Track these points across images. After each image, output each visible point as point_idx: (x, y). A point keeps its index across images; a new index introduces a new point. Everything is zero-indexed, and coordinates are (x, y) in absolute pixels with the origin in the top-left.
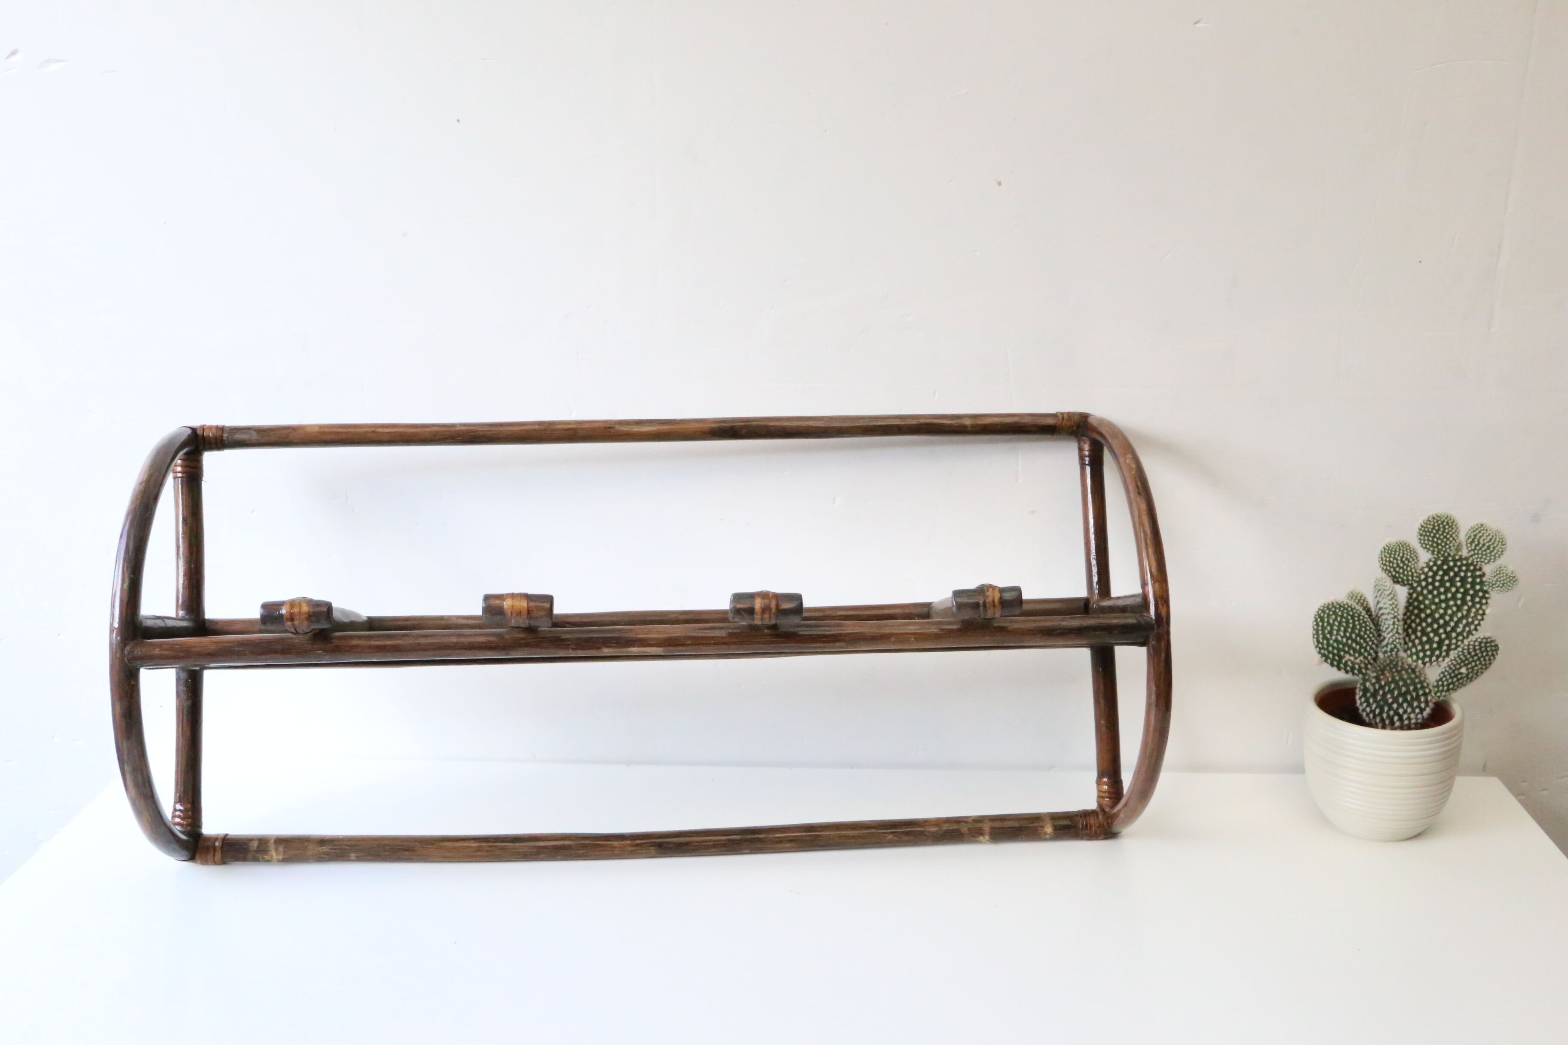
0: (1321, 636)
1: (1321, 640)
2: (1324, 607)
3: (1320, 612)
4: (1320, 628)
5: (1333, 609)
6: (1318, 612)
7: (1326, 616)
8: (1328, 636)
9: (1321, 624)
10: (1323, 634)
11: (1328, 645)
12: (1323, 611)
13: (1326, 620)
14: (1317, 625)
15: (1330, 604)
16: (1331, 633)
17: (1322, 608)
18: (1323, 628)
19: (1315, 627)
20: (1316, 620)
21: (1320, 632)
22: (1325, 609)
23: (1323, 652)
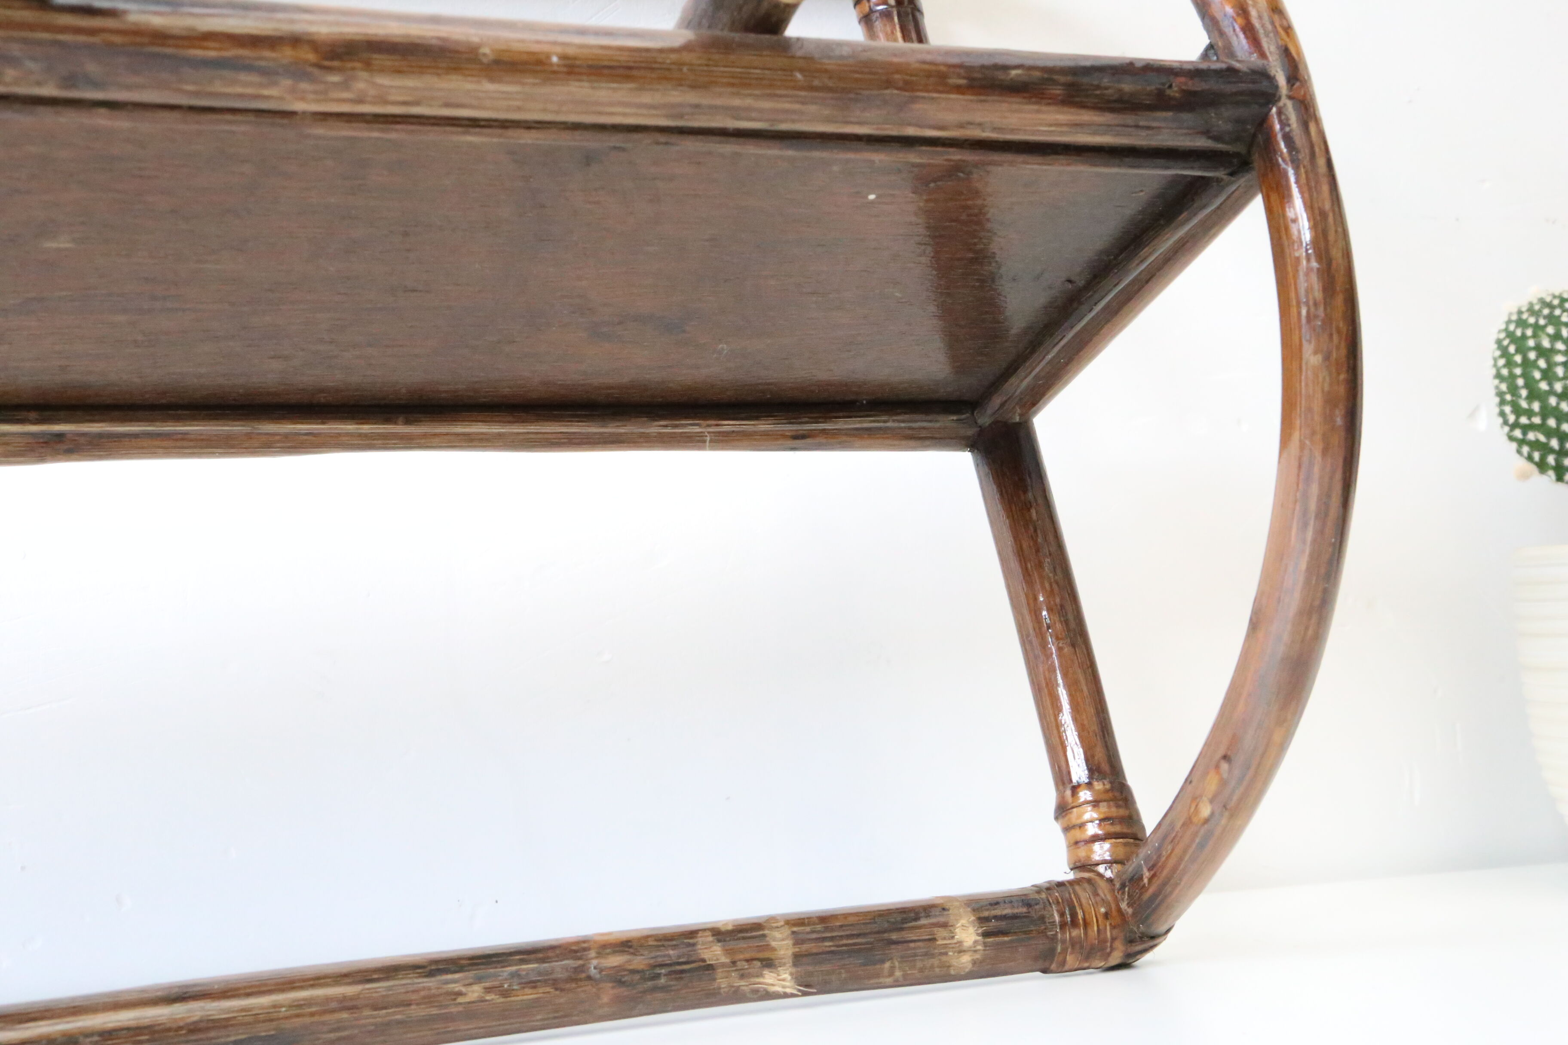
0: (1524, 393)
1: (1524, 404)
2: (1520, 312)
3: (1513, 328)
4: (1518, 371)
5: (1546, 311)
6: (1506, 330)
7: (1529, 332)
8: (1544, 386)
9: (1518, 359)
10: (1530, 384)
11: (1545, 413)
13: (1531, 342)
14: (1510, 364)
16: (1548, 375)
17: (1515, 317)
18: (1527, 364)
19: (1505, 372)
20: (1505, 353)
21: (1520, 382)
22: (1525, 316)
23: (1531, 436)
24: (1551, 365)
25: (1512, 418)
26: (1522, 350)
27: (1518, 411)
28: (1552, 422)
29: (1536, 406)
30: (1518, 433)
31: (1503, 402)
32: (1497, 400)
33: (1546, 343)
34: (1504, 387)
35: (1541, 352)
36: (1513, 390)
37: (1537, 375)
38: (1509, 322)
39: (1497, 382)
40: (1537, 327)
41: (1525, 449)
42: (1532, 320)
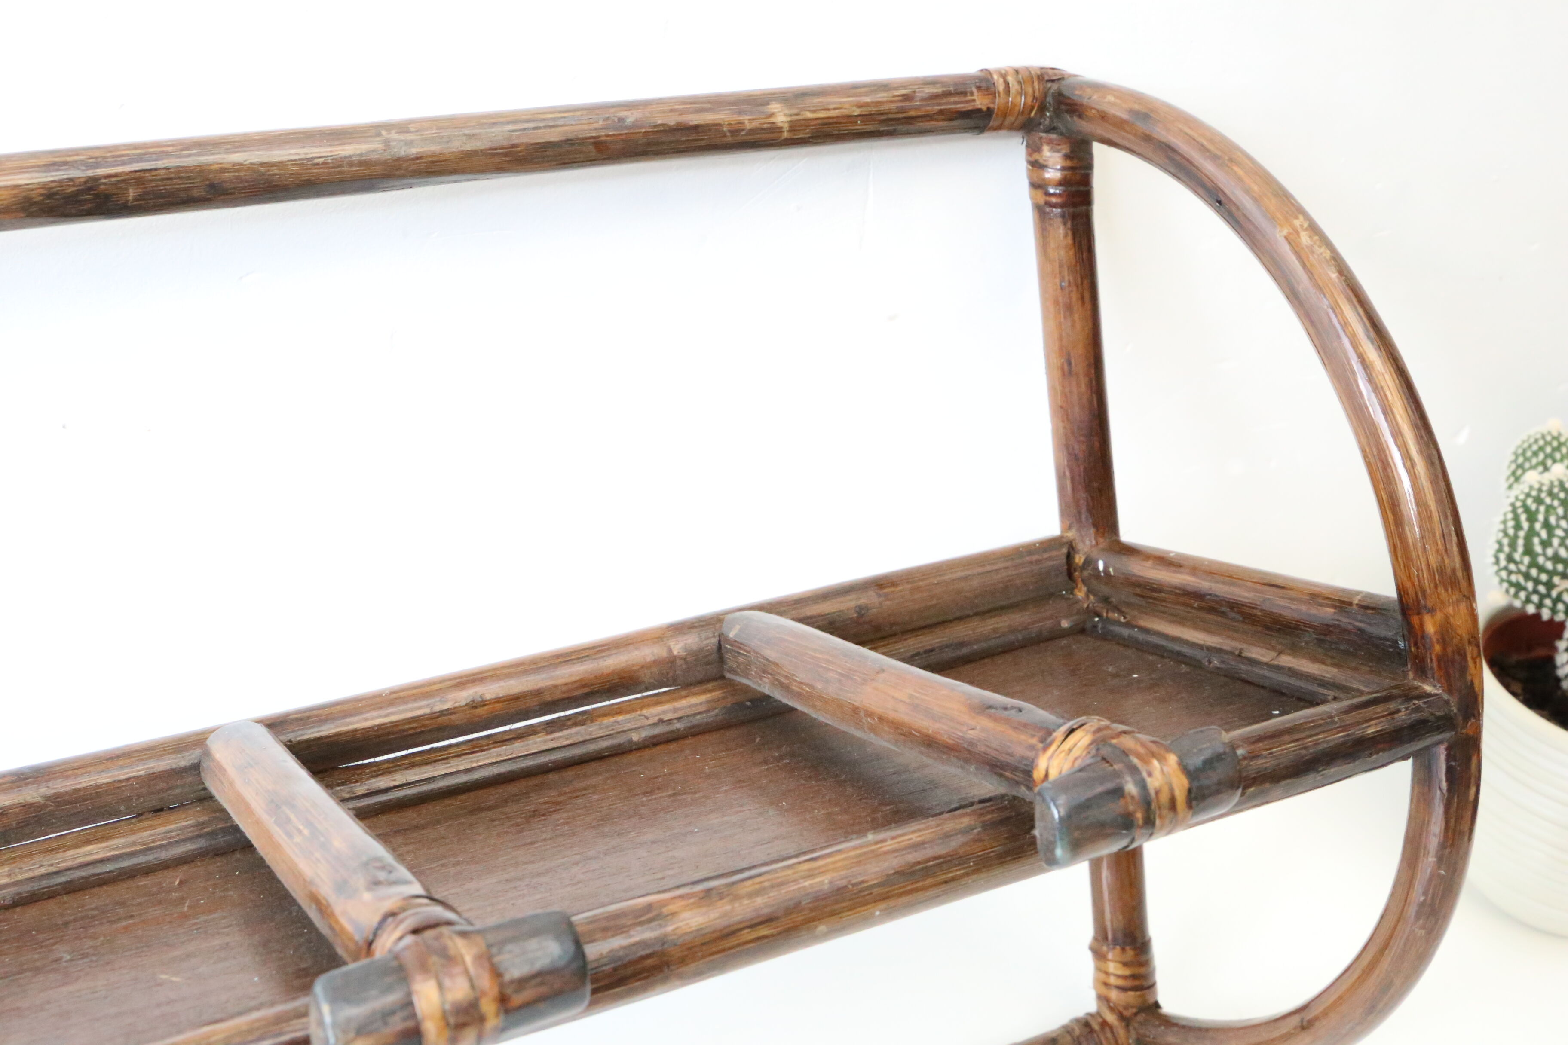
0: (1521, 550)
1: (1517, 556)
2: (1540, 490)
3: (1529, 501)
4: (1522, 534)
6: (1524, 501)
7: (1542, 509)
8: (1538, 549)
9: (1526, 525)
10: (1528, 545)
11: (1533, 564)
12: (1539, 501)
13: (1541, 517)
14: (1518, 527)
15: (1556, 483)
16: (1545, 542)
17: (1534, 493)
18: (1531, 533)
19: (1511, 532)
20: (1516, 518)
21: (1521, 542)
22: (1543, 495)
23: (1513, 578)
24: (1551, 534)
25: (1503, 563)
26: (1532, 518)
27: (1510, 559)
28: (1534, 572)
29: (1527, 560)
30: (1504, 574)
31: (1500, 550)
32: (1496, 546)
33: (1553, 520)
34: (1506, 541)
35: (1546, 525)
36: (1513, 545)
37: (1536, 540)
38: (1528, 495)
39: (1501, 535)
40: (1550, 509)
41: (1505, 585)
42: (1548, 500)
